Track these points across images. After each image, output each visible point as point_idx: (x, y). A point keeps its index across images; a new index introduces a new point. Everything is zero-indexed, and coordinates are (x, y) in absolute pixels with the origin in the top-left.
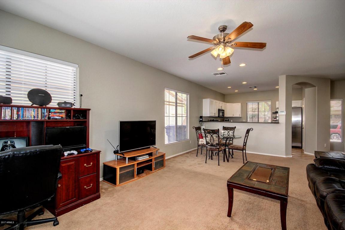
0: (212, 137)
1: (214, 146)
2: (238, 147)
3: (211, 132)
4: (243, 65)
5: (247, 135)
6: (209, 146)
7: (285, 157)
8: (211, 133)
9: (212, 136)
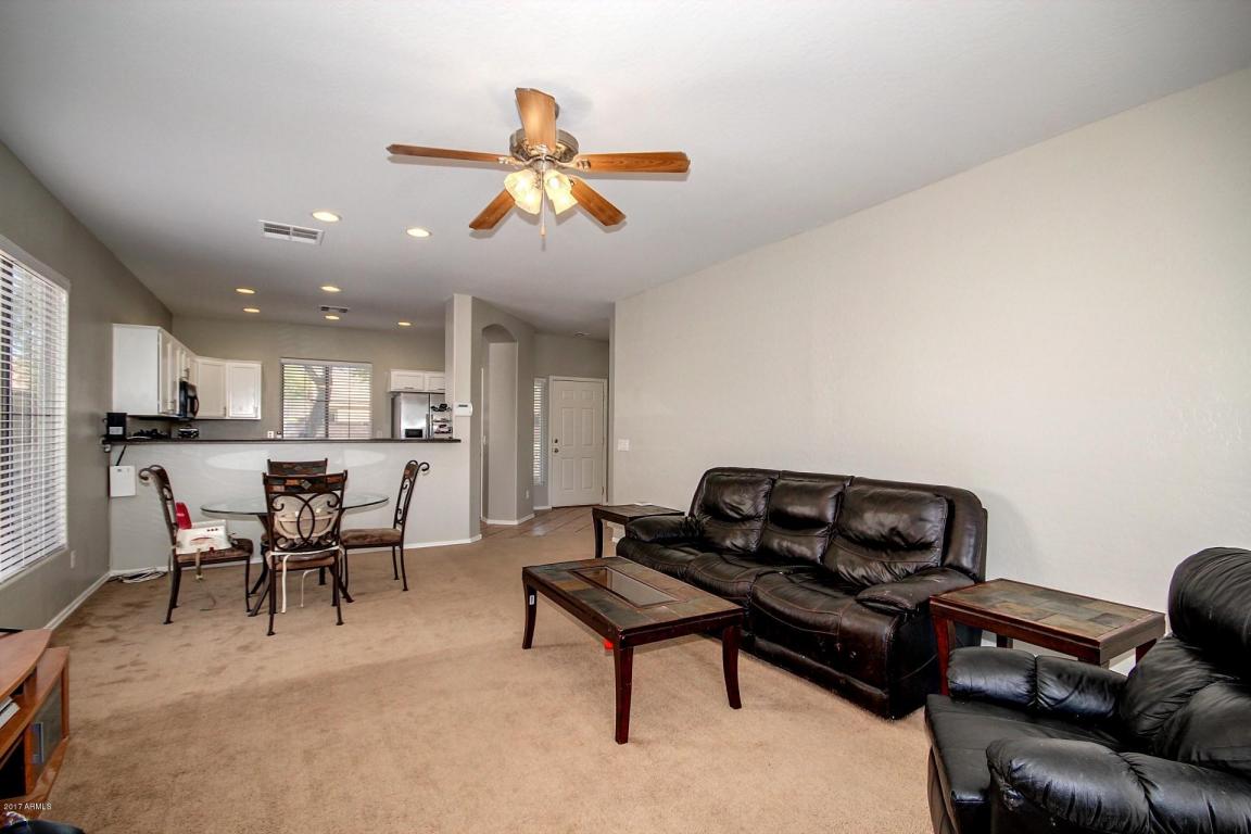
0: (306, 508)
1: (318, 546)
2: (383, 535)
3: (306, 485)
4: (418, 233)
5: (407, 483)
6: (283, 550)
7: (468, 541)
8: (309, 491)
9: (306, 503)
